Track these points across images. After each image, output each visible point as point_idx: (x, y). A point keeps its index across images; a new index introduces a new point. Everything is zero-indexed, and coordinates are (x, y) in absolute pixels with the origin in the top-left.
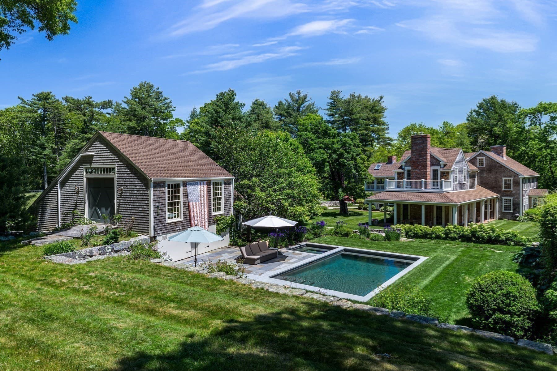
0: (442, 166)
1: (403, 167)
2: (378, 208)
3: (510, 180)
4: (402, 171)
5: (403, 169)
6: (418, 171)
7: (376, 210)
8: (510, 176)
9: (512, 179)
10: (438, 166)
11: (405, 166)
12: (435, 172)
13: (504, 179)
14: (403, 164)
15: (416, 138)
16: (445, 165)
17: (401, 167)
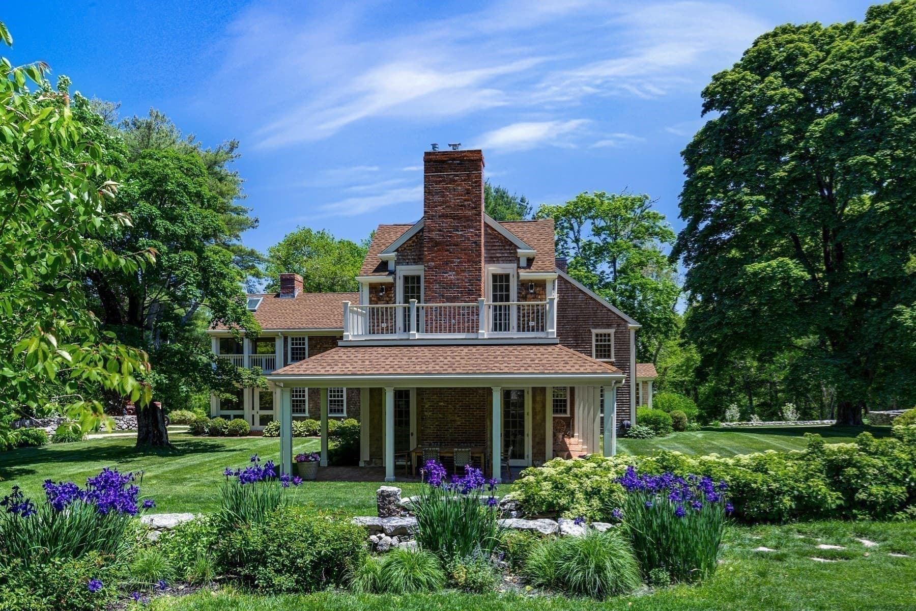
0: (523, 263)
1: (391, 266)
2: (257, 426)
3: (609, 335)
4: (390, 279)
5: (392, 273)
6: (451, 276)
7: (252, 433)
8: (609, 326)
9: (612, 331)
10: (511, 261)
11: (398, 263)
12: (501, 282)
13: (594, 331)
14: (392, 256)
15: (443, 162)
16: (530, 261)
17: (383, 267)
